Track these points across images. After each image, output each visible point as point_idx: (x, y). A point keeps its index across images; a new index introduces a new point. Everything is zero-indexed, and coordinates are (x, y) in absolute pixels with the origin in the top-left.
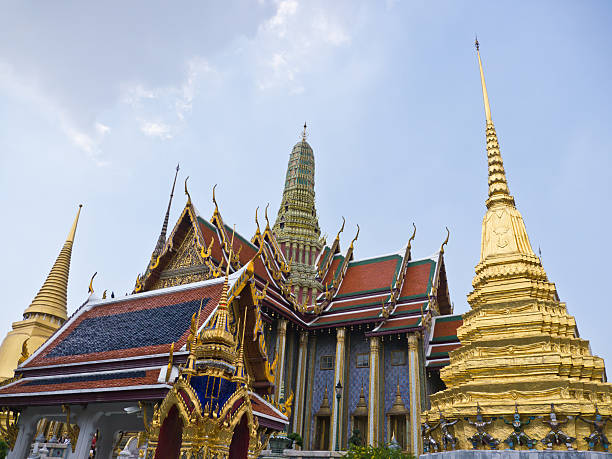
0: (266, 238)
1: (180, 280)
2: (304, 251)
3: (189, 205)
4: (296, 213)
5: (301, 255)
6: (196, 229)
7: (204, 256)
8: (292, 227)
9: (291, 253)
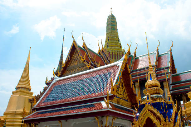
0: (103, 52)
1: (74, 70)
2: (117, 55)
3: (74, 42)
4: (112, 41)
5: (116, 56)
6: (78, 50)
7: (83, 60)
8: (112, 47)
9: (112, 56)
